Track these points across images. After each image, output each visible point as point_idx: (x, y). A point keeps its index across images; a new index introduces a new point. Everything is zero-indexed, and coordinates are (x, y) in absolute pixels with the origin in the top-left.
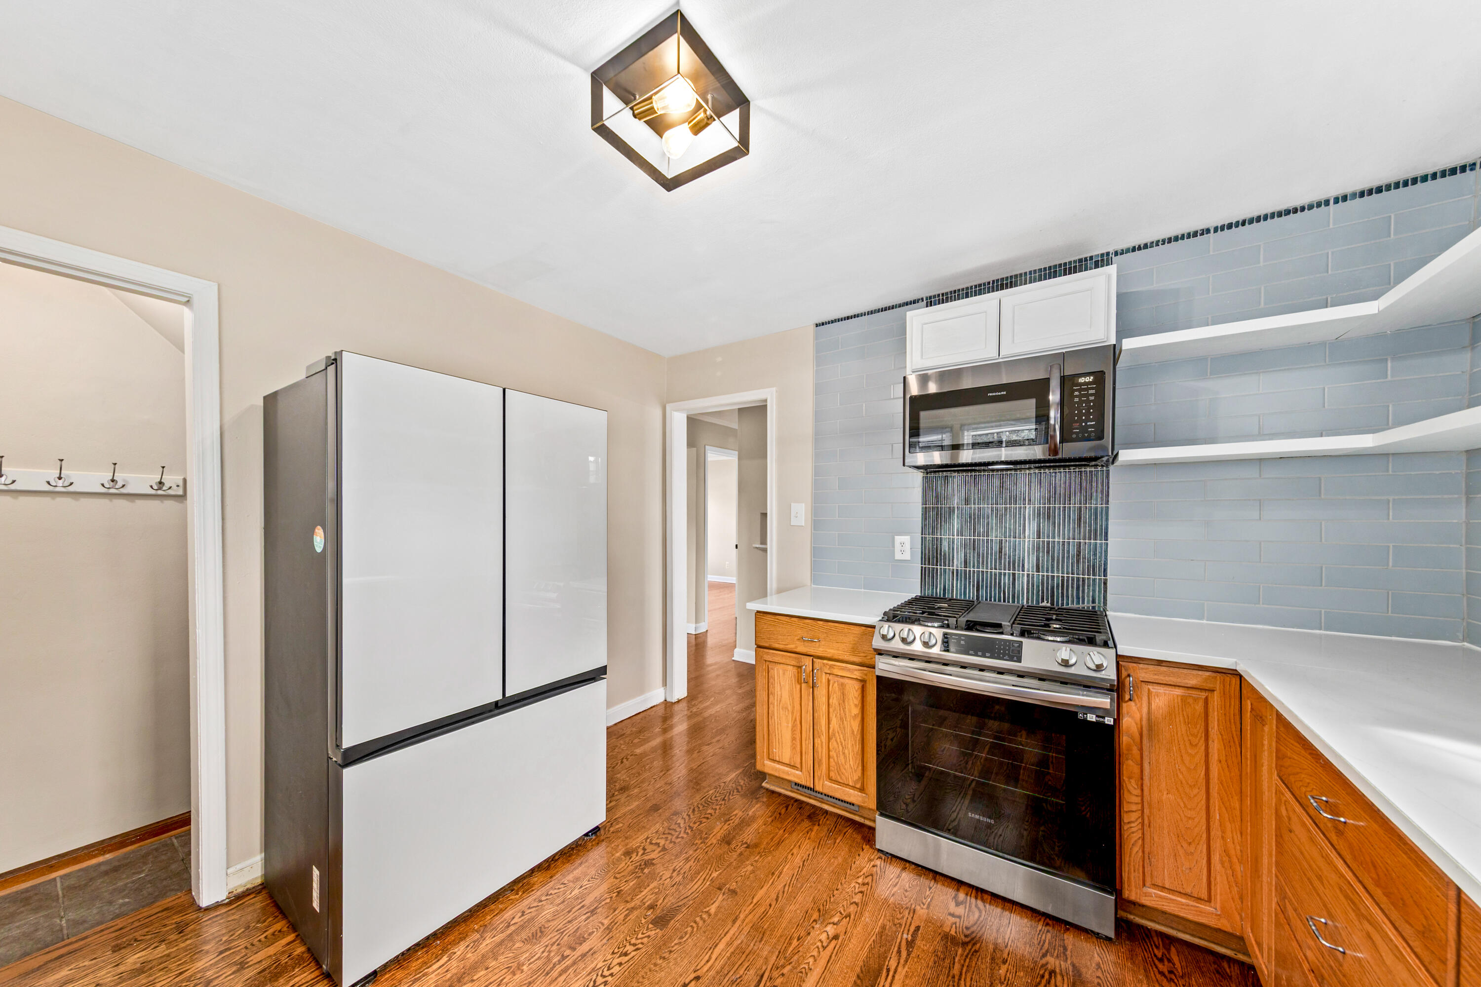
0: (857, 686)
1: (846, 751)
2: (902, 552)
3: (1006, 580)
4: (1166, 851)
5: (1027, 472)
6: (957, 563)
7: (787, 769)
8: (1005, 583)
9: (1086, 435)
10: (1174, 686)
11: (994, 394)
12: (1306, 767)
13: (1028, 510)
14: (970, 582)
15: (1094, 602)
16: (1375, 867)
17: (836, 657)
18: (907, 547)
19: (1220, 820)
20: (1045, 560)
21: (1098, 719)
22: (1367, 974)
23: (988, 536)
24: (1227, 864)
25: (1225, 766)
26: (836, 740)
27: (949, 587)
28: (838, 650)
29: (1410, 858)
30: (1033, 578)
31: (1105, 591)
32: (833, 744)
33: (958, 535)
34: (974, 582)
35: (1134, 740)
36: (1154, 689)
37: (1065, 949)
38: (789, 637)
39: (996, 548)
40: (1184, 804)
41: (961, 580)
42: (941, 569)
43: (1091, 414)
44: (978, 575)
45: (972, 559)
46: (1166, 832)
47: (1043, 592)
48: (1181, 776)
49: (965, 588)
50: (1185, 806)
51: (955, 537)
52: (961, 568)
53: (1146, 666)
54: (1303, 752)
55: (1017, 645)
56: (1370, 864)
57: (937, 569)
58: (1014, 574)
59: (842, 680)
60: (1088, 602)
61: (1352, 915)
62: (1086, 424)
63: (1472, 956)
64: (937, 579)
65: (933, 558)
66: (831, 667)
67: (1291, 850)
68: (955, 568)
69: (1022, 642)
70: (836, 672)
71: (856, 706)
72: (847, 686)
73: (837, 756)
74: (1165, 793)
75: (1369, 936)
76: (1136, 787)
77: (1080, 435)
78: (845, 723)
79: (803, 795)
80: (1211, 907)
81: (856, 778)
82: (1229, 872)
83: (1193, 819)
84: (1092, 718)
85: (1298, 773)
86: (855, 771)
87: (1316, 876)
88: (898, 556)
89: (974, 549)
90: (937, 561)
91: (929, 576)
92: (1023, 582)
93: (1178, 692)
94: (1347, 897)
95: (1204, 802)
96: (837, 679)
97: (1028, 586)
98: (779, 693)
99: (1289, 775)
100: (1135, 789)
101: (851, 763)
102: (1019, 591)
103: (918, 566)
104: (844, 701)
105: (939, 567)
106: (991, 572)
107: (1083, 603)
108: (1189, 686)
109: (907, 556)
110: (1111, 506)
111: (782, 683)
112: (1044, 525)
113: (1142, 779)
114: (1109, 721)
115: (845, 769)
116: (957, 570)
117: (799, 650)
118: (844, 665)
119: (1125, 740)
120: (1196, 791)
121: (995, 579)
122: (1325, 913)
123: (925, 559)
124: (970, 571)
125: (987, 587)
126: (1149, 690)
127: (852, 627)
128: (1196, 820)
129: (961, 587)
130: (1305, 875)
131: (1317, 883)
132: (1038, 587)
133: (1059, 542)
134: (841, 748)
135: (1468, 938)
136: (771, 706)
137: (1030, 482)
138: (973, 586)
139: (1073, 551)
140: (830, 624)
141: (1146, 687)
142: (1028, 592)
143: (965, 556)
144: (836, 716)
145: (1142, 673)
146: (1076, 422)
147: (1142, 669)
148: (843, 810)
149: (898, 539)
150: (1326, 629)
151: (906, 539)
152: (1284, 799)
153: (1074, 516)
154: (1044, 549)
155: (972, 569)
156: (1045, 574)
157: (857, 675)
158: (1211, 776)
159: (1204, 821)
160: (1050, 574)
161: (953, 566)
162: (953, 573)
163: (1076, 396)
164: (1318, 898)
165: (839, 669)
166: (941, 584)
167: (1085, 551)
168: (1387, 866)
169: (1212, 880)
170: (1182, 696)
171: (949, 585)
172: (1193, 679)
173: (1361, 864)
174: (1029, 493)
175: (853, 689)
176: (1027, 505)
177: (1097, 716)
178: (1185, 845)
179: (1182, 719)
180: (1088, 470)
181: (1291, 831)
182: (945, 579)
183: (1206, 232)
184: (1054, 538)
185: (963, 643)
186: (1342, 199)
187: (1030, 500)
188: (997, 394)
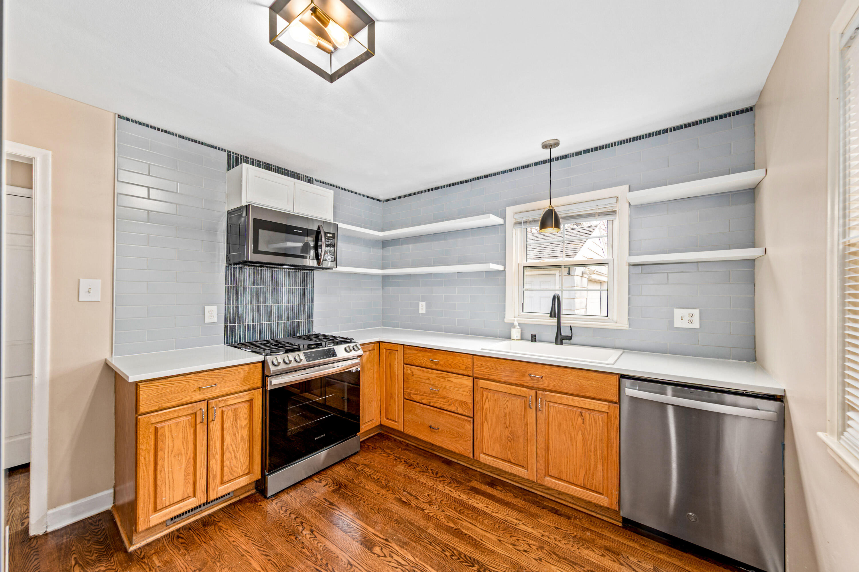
0: (247, 405)
1: (238, 454)
2: (211, 317)
3: (274, 327)
4: (367, 409)
6: (248, 320)
8: (273, 329)
12: (421, 355)
13: (284, 289)
14: (255, 331)
15: (309, 331)
16: (450, 365)
17: (230, 392)
18: (215, 314)
19: (376, 391)
20: (291, 313)
21: (358, 371)
23: (265, 303)
24: (378, 404)
26: (230, 452)
27: (243, 336)
28: (232, 386)
30: (286, 324)
32: (227, 455)
33: (248, 304)
34: (257, 330)
38: (183, 393)
39: (269, 310)
40: (370, 390)
41: (250, 331)
42: (238, 325)
44: (260, 326)
45: (257, 317)
46: (367, 403)
47: (290, 331)
49: (253, 335)
51: (247, 305)
52: (251, 323)
56: (448, 365)
57: (235, 326)
58: (278, 323)
59: (234, 407)
60: (307, 332)
61: (442, 380)
64: (235, 332)
65: (233, 319)
66: (226, 400)
67: (412, 380)
68: (247, 324)
69: (335, 348)
70: (229, 403)
71: (246, 419)
72: (239, 409)
73: (230, 462)
75: (448, 380)
78: (237, 435)
79: (180, 523)
80: (375, 419)
81: (245, 467)
85: (415, 359)
86: (244, 463)
87: (426, 379)
88: (207, 320)
89: (258, 312)
90: (235, 321)
91: (230, 331)
92: (281, 327)
93: (368, 352)
94: (440, 377)
96: (229, 408)
97: (284, 328)
98: (171, 444)
99: (411, 361)
101: (242, 460)
102: (280, 332)
103: (223, 325)
104: (236, 420)
105: (236, 324)
106: (267, 324)
108: (370, 349)
109: (215, 320)
110: (315, 288)
111: (174, 435)
112: (291, 297)
114: (360, 369)
115: (236, 467)
116: (248, 325)
117: (194, 399)
118: (236, 395)
120: (372, 384)
121: (269, 327)
123: (227, 320)
124: (255, 324)
125: (264, 332)
127: (243, 367)
129: (250, 336)
130: (421, 382)
132: (288, 328)
133: (296, 305)
134: (233, 454)
135: (476, 363)
136: (160, 462)
138: (257, 333)
139: (302, 309)
140: (225, 370)
142: (284, 331)
143: (253, 316)
144: (230, 434)
149: (207, 308)
151: (214, 308)
152: (408, 369)
153: (302, 292)
154: (291, 308)
155: (257, 323)
156: (291, 321)
157: (247, 398)
160: (293, 321)
161: (245, 323)
162: (245, 327)
165: (232, 400)
166: (237, 335)
167: (306, 309)
170: (370, 354)
171: (243, 334)
173: (444, 367)
174: (283, 281)
175: (244, 409)
176: (282, 287)
177: (356, 369)
180: (307, 271)
181: (413, 375)
182: (240, 331)
183: (339, 188)
184: (295, 303)
185: (313, 355)
186: (364, 196)
187: (285, 285)
188: (298, 231)
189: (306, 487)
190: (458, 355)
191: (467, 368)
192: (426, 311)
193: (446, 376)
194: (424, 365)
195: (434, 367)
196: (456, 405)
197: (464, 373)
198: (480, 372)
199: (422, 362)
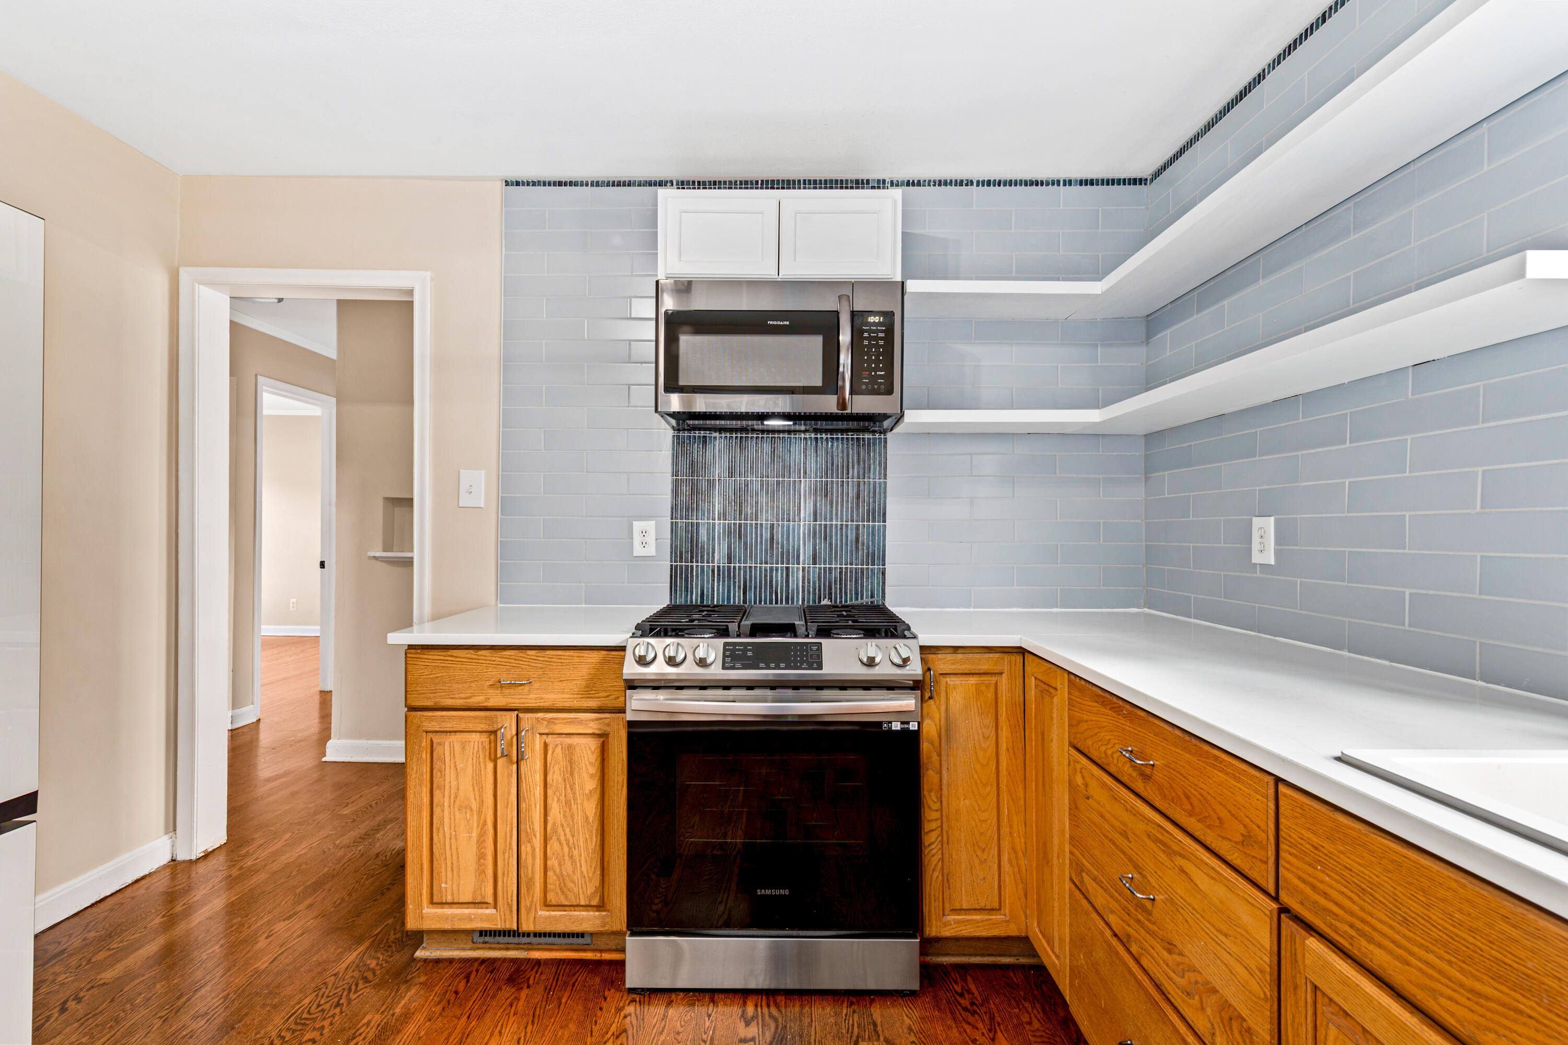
0: (593, 744)
1: (576, 853)
2: (644, 544)
3: (779, 577)
4: (963, 865)
5: (803, 436)
6: (719, 558)
7: (467, 911)
8: (777, 582)
9: (876, 387)
10: (969, 674)
11: (775, 323)
12: (1107, 724)
13: (805, 485)
14: (734, 583)
15: (872, 596)
16: (1188, 798)
17: (559, 705)
18: (651, 538)
19: (1008, 816)
20: (822, 547)
21: (903, 726)
22: (1180, 910)
23: (756, 519)
24: (1014, 862)
25: (1012, 754)
26: (559, 840)
27: (708, 591)
28: (563, 693)
29: (1227, 774)
30: (809, 572)
31: (884, 583)
32: (553, 845)
33: (720, 519)
34: (739, 582)
35: (933, 745)
36: (951, 680)
37: (875, 1025)
38: (473, 685)
39: (766, 535)
40: (979, 806)
41: (724, 581)
42: (697, 566)
43: (880, 362)
44: (745, 572)
45: (738, 551)
46: (963, 844)
47: (820, 590)
48: (976, 776)
49: (729, 592)
50: (980, 809)
51: (717, 521)
52: (724, 563)
53: (944, 655)
54: (1103, 709)
55: (815, 648)
56: (1183, 797)
57: (692, 567)
58: (787, 568)
59: (568, 741)
60: (867, 597)
61: (1162, 857)
62: (876, 373)
63: (1292, 845)
64: (692, 581)
65: (687, 552)
66: (551, 721)
67: (1089, 819)
68: (716, 565)
69: (821, 643)
70: (559, 728)
71: (592, 776)
72: (577, 750)
73: (560, 865)
74: (962, 799)
75: (1182, 871)
76: (935, 800)
77: (870, 387)
78: (574, 807)
79: (494, 949)
80: (1001, 915)
81: (591, 889)
82: (1016, 869)
83: (986, 821)
84: (896, 726)
85: (1096, 734)
86: (590, 880)
87: (1120, 834)
88: (638, 551)
89: (740, 537)
90: (692, 557)
91: (681, 578)
92: (797, 578)
93: (973, 680)
94: (1156, 840)
95: (995, 800)
96: (559, 740)
97: (803, 582)
98: (454, 783)
99: (1085, 739)
100: (935, 802)
101: (584, 869)
102: (793, 591)
103: (665, 565)
104: (572, 773)
105: (694, 564)
106: (760, 567)
107: (862, 598)
108: (982, 672)
109: (651, 550)
110: (889, 481)
111: (459, 766)
112: (822, 504)
113: (941, 789)
114: (913, 726)
115: (573, 882)
116: (719, 567)
117: (491, 703)
118: (572, 715)
119: (925, 746)
120: (988, 789)
121: (766, 576)
122: (1131, 868)
123: (676, 553)
124: (734, 567)
125: (755, 588)
126: (947, 683)
128: (989, 821)
129: (723, 590)
130: (1107, 837)
131: (1121, 841)
132: (814, 583)
133: (836, 525)
134: (566, 849)
135: (1289, 828)
136: (437, 810)
137: (805, 450)
138: (739, 588)
139: (851, 536)
140: (548, 652)
141: (944, 680)
142: (803, 591)
143: (729, 548)
144: (558, 800)
145: (942, 664)
146: (866, 369)
147: (941, 659)
148: (566, 950)
149: (638, 526)
150: (1062, 607)
151: (650, 525)
152: (1078, 767)
153: (852, 493)
154: (822, 534)
155: (737, 565)
156: (822, 566)
157: (593, 728)
158: (1001, 768)
159: (995, 820)
160: (828, 566)
161: (713, 562)
162: (713, 571)
163: (866, 338)
164: (1122, 856)
165: (563, 723)
166: (697, 588)
167: (864, 537)
168: (1202, 791)
169: (1002, 884)
170: (976, 684)
171: (708, 588)
172: (986, 663)
173: (1173, 801)
174: (805, 463)
175: (587, 751)
176: (802, 479)
177: (902, 723)
178: (979, 853)
179: (976, 711)
180: (866, 436)
181: (1088, 798)
182: (703, 580)
183: (970, 183)
184: (831, 520)
185: (750, 654)
186: (1068, 183)
187: (805, 473)
188: (779, 323)
189: (709, 1016)
190: (1216, 758)
191: (1247, 840)
192: (1278, 553)
193: (1175, 848)
194: (1113, 769)
195: (1139, 786)
196: (1209, 1011)
197: (1235, 858)
198: (1308, 890)
199: (1109, 752)
